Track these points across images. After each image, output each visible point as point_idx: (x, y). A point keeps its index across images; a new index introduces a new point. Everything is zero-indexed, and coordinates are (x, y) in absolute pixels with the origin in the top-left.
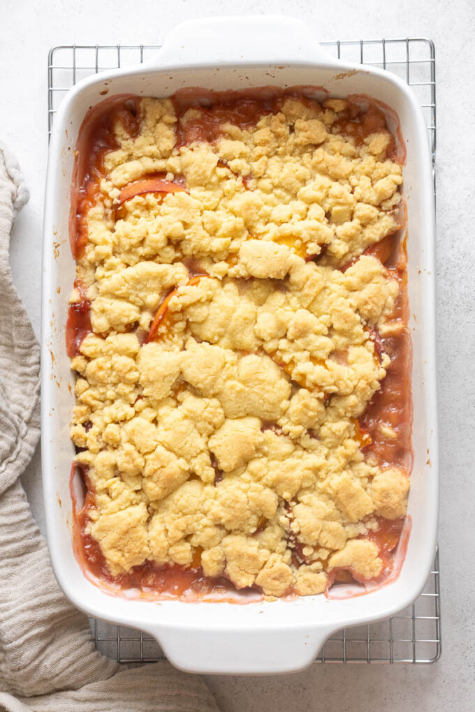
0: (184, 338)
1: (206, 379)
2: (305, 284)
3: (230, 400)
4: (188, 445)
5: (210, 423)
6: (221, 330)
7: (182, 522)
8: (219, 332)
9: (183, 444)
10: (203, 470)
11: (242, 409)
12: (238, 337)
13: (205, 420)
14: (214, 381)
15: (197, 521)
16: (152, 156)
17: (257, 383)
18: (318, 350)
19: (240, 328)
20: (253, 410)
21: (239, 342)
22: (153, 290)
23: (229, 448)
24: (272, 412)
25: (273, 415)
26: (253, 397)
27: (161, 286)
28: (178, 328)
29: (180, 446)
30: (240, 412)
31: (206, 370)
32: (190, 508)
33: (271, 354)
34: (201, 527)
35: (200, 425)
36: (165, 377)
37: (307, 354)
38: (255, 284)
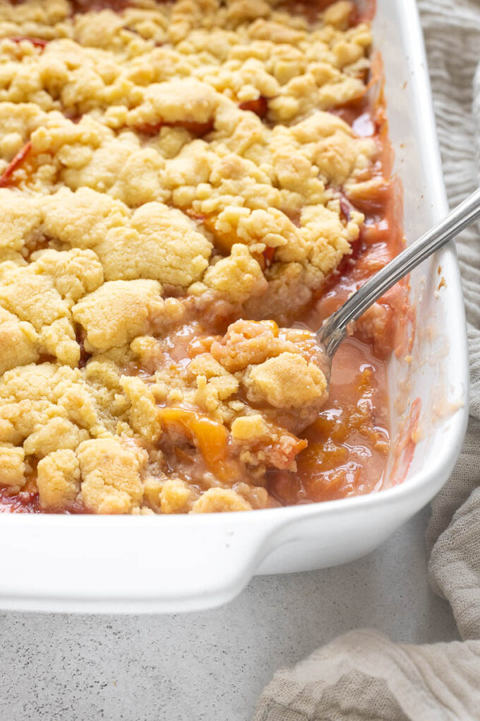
0: (52, 188)
1: (78, 219)
2: (236, 126)
3: (114, 250)
4: (38, 304)
5: (78, 277)
6: (110, 175)
7: (13, 409)
8: (107, 177)
9: (30, 301)
10: (60, 340)
11: (132, 263)
12: (134, 182)
13: (71, 272)
14: (92, 222)
15: (40, 410)
16: (38, 21)
17: (157, 228)
18: (254, 196)
19: (137, 170)
20: (149, 264)
21: (134, 188)
22: (13, 130)
23: (104, 310)
24: (180, 269)
25: (181, 273)
26: (149, 245)
27: (25, 128)
28: (42, 172)
29: (25, 303)
30: (128, 267)
31: (80, 210)
32: (31, 389)
33: (185, 208)
34: (44, 416)
35: (63, 280)
36: (15, 217)
37: (240, 199)
38: (164, 130)
